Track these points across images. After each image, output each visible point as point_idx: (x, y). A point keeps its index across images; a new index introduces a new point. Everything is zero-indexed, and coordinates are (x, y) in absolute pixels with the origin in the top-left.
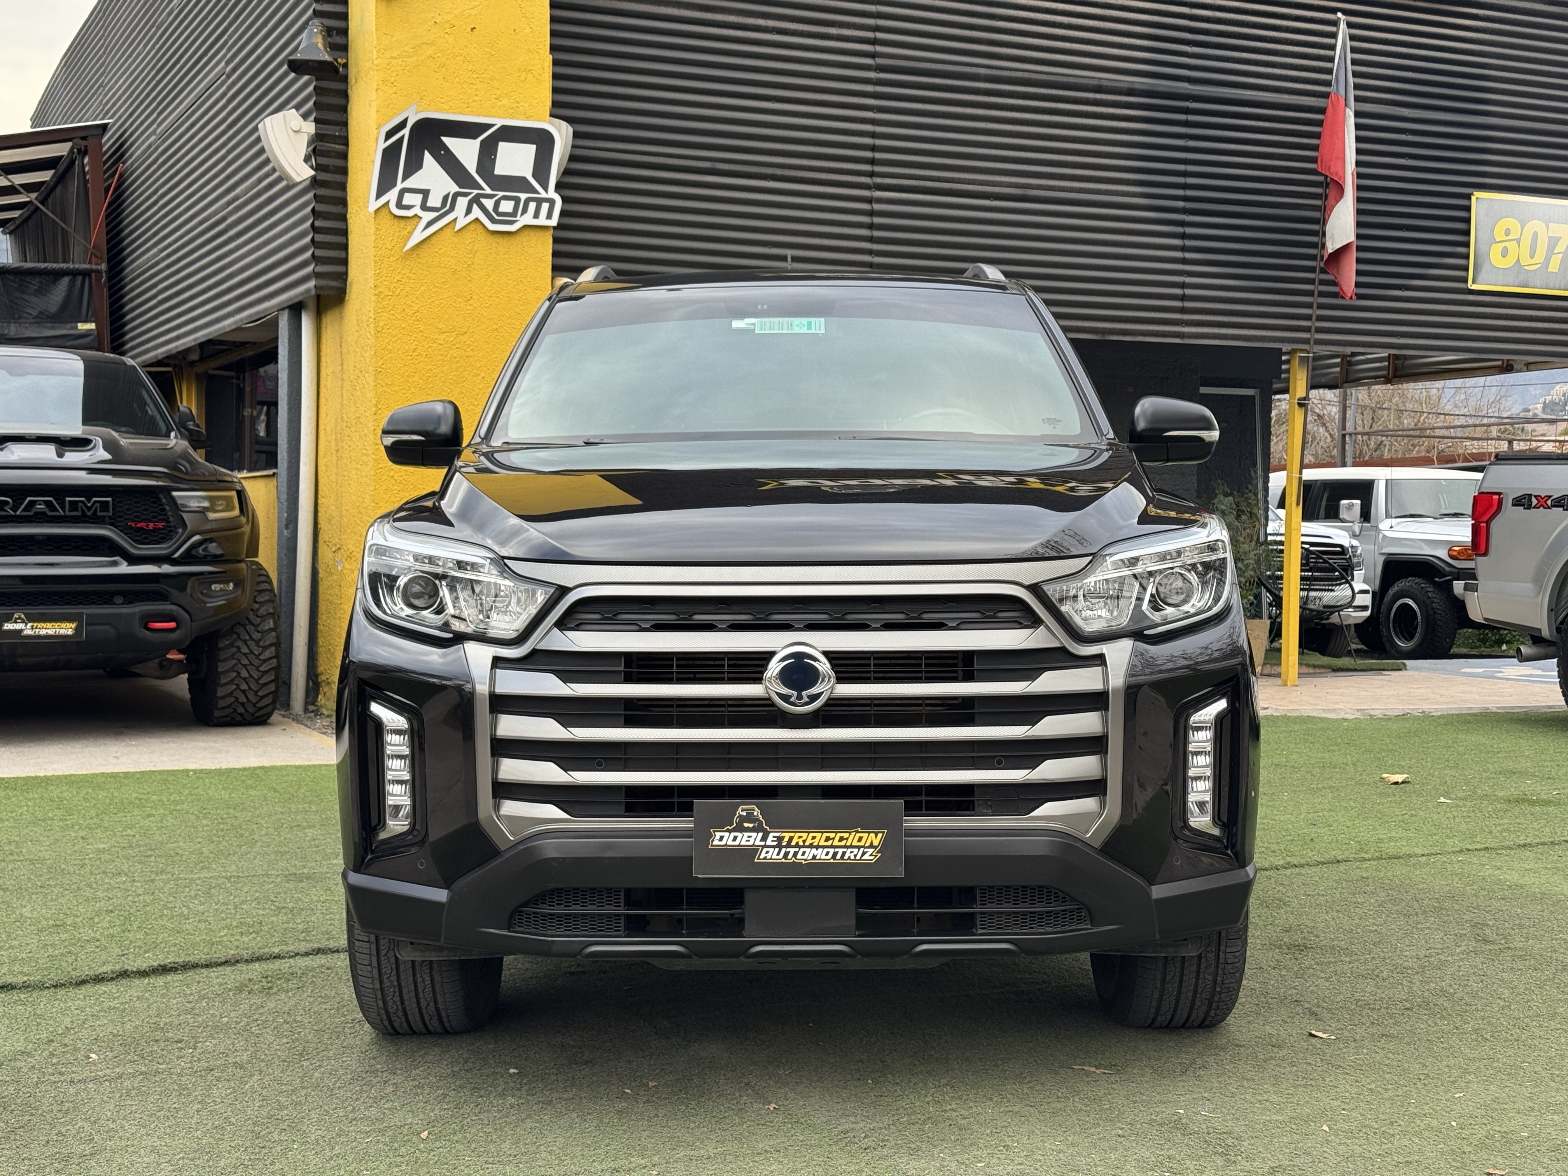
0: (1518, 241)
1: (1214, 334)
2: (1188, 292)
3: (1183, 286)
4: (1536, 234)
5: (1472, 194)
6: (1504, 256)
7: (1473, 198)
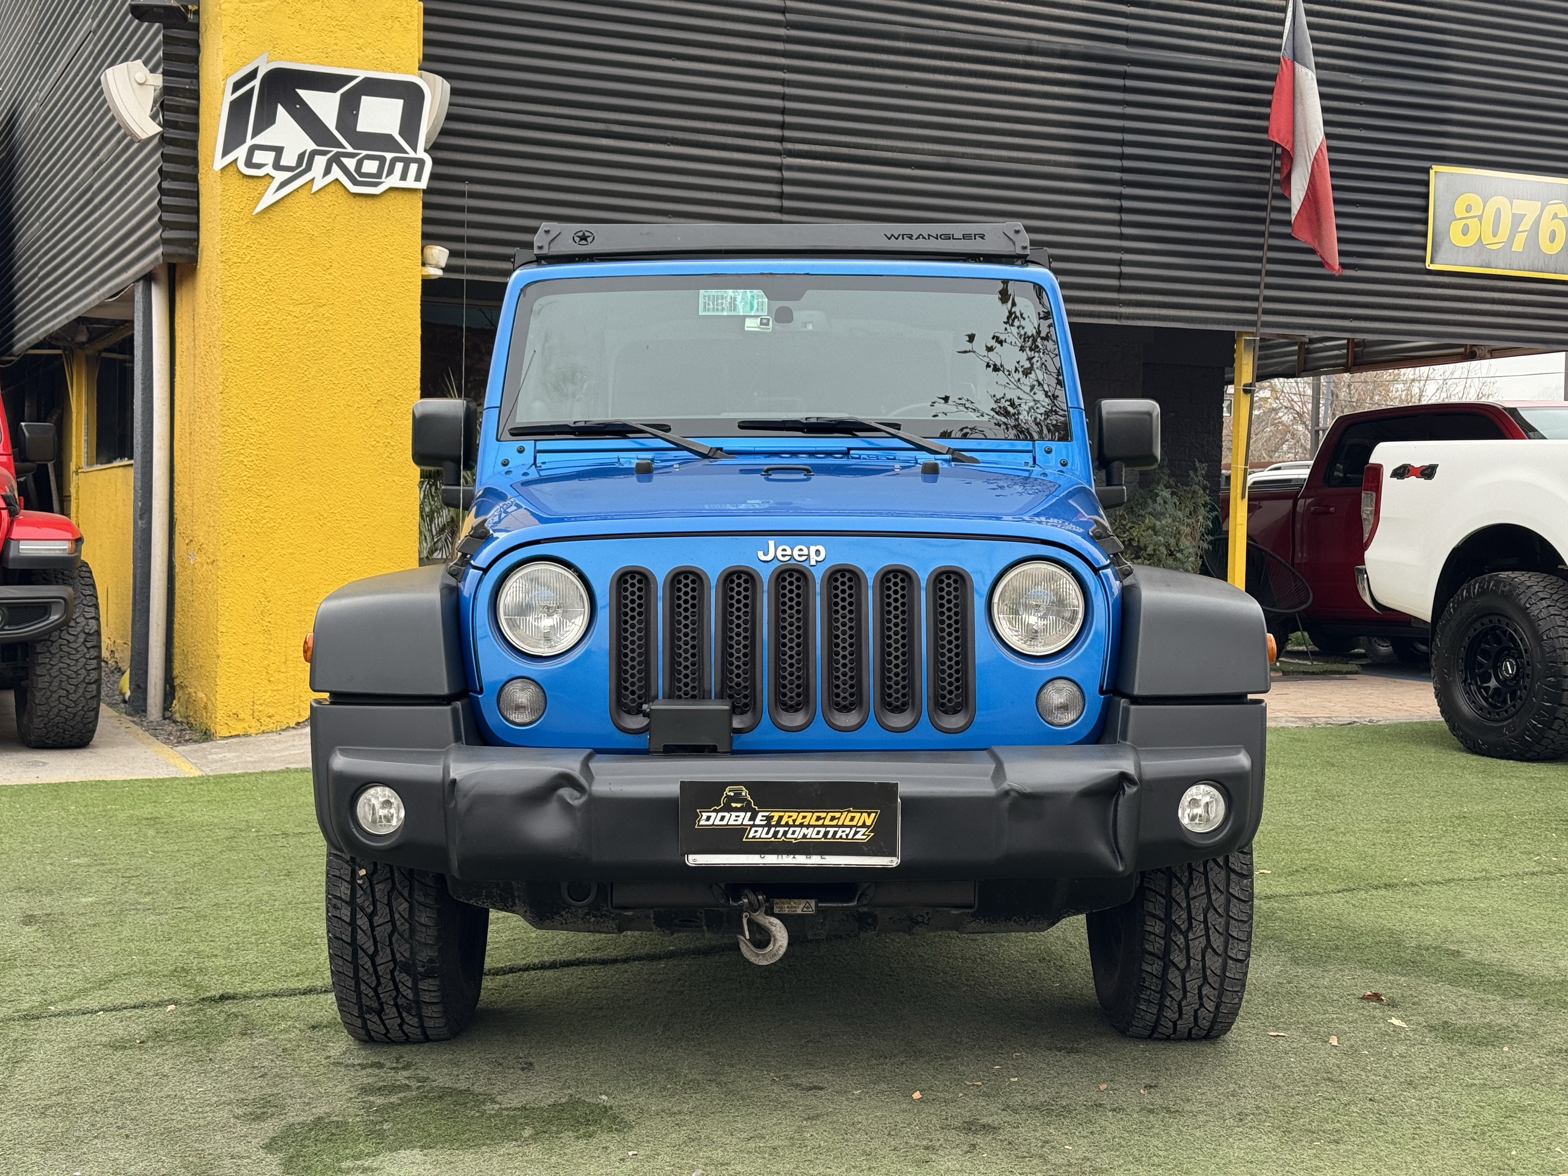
0: (1480, 218)
1: (1154, 315)
2: (1125, 269)
3: (1120, 263)
4: (1498, 211)
5: (1431, 167)
6: (1465, 235)
7: (1432, 172)
